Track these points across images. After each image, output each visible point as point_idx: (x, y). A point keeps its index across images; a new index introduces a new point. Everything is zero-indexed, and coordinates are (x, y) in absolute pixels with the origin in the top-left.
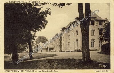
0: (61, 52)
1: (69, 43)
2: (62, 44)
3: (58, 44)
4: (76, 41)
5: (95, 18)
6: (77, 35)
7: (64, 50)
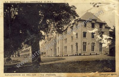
0: (56, 56)
1: (66, 47)
2: (57, 48)
3: (51, 48)
4: (76, 45)
5: (95, 20)
6: (77, 38)
7: (60, 54)
